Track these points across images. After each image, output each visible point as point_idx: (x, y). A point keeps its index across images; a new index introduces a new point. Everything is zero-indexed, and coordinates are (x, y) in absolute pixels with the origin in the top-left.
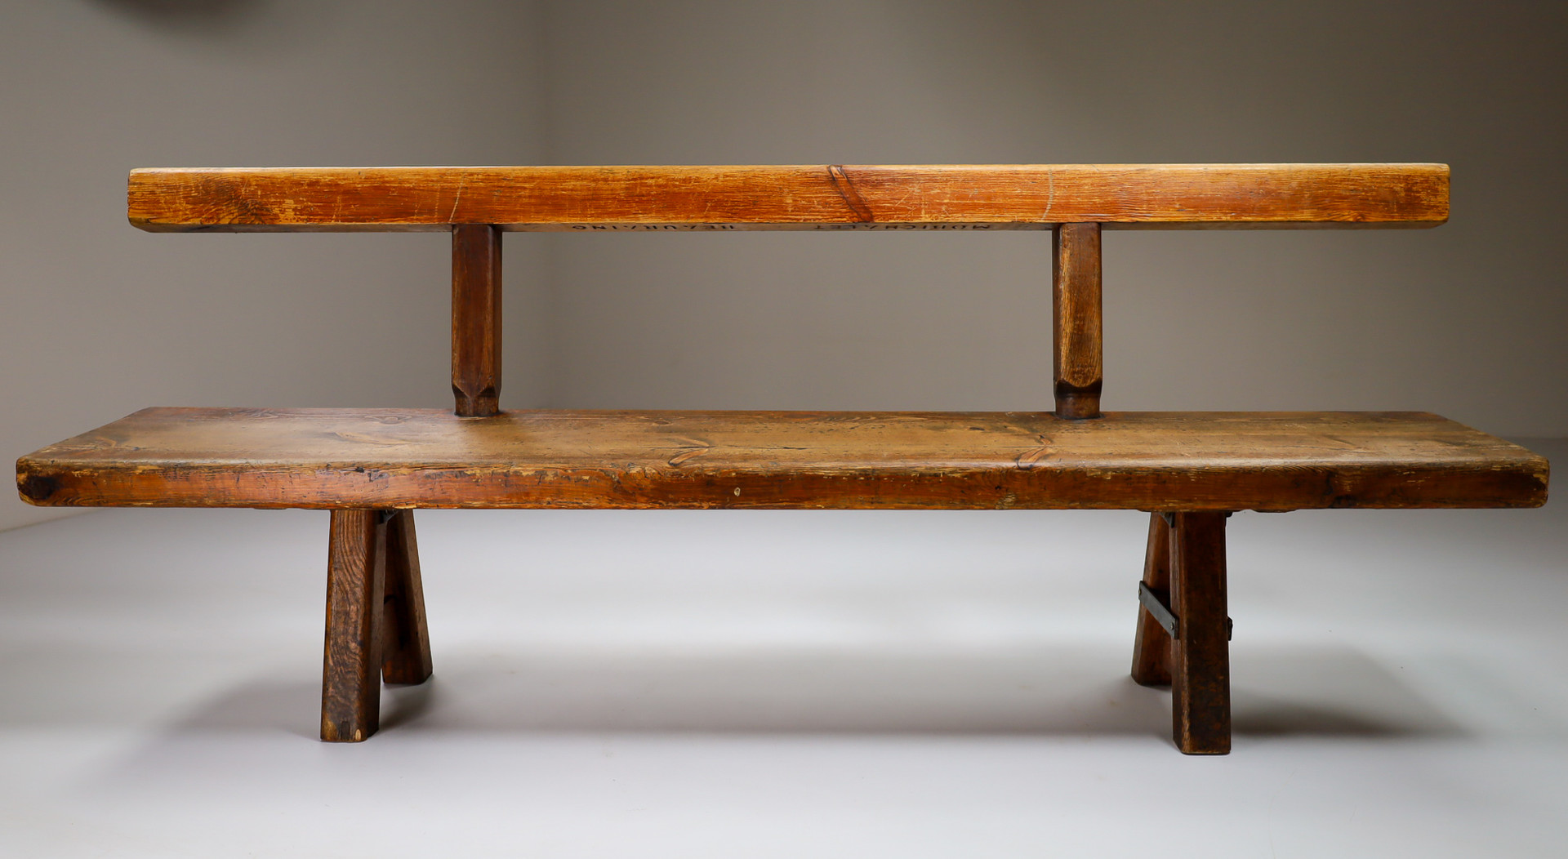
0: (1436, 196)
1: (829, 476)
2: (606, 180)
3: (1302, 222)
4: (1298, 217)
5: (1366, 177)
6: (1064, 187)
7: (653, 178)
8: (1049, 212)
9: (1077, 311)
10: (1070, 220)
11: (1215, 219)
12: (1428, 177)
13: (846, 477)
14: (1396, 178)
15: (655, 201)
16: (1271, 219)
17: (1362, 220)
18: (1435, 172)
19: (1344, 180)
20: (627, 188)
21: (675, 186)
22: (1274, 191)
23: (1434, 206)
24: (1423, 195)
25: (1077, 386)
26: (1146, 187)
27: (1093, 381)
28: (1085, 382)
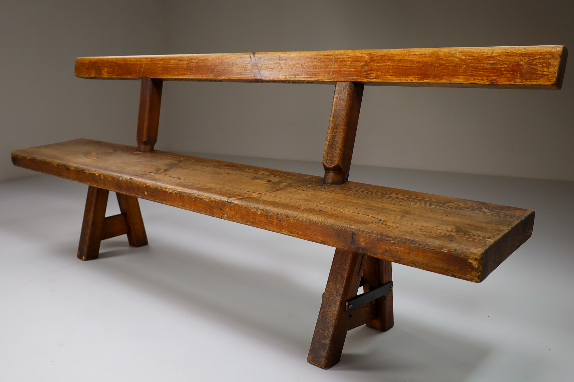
0: (548, 68)
1: (169, 192)
2: (181, 60)
3: (458, 83)
4: (456, 81)
5: (502, 55)
6: (339, 62)
7: (194, 59)
8: (331, 76)
9: (334, 128)
10: (339, 80)
11: (409, 81)
12: (545, 55)
13: (174, 193)
14: (523, 56)
15: (194, 69)
16: (440, 81)
17: (495, 84)
18: (551, 51)
19: (488, 57)
20: (187, 64)
21: (201, 63)
22: (444, 64)
23: (546, 75)
24: (539, 67)
25: (328, 167)
26: (377, 62)
27: (334, 165)
28: (331, 165)
